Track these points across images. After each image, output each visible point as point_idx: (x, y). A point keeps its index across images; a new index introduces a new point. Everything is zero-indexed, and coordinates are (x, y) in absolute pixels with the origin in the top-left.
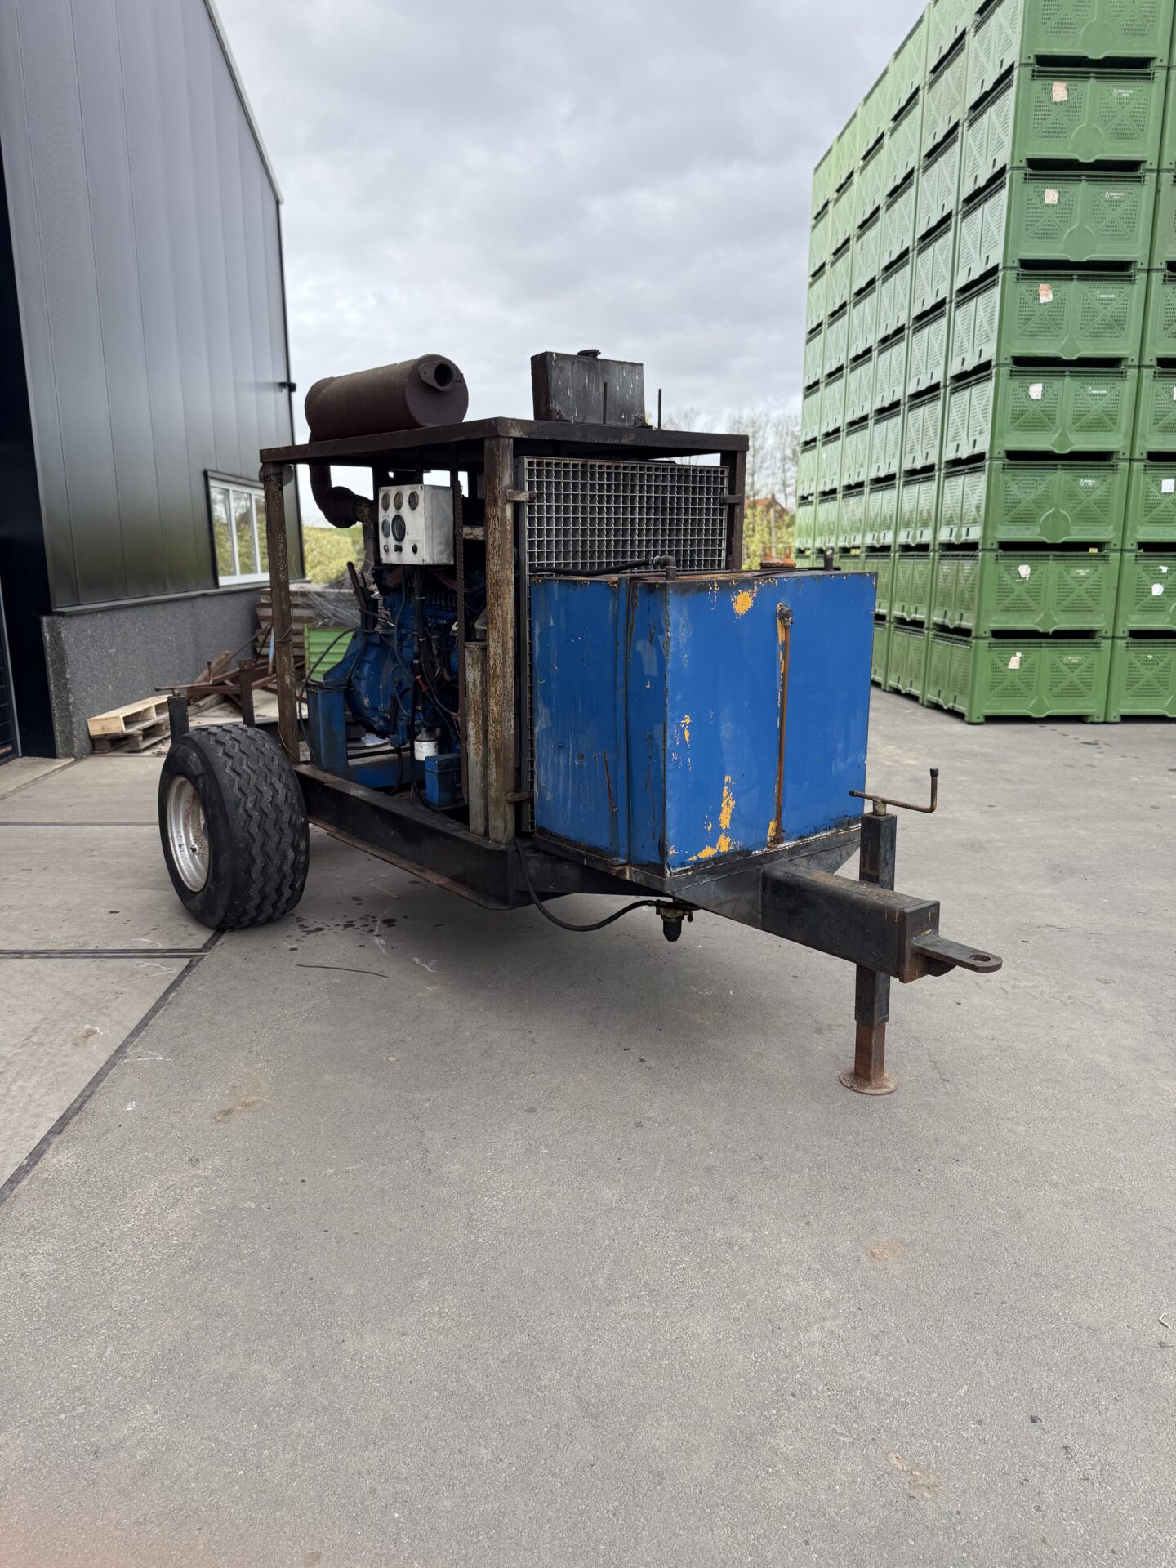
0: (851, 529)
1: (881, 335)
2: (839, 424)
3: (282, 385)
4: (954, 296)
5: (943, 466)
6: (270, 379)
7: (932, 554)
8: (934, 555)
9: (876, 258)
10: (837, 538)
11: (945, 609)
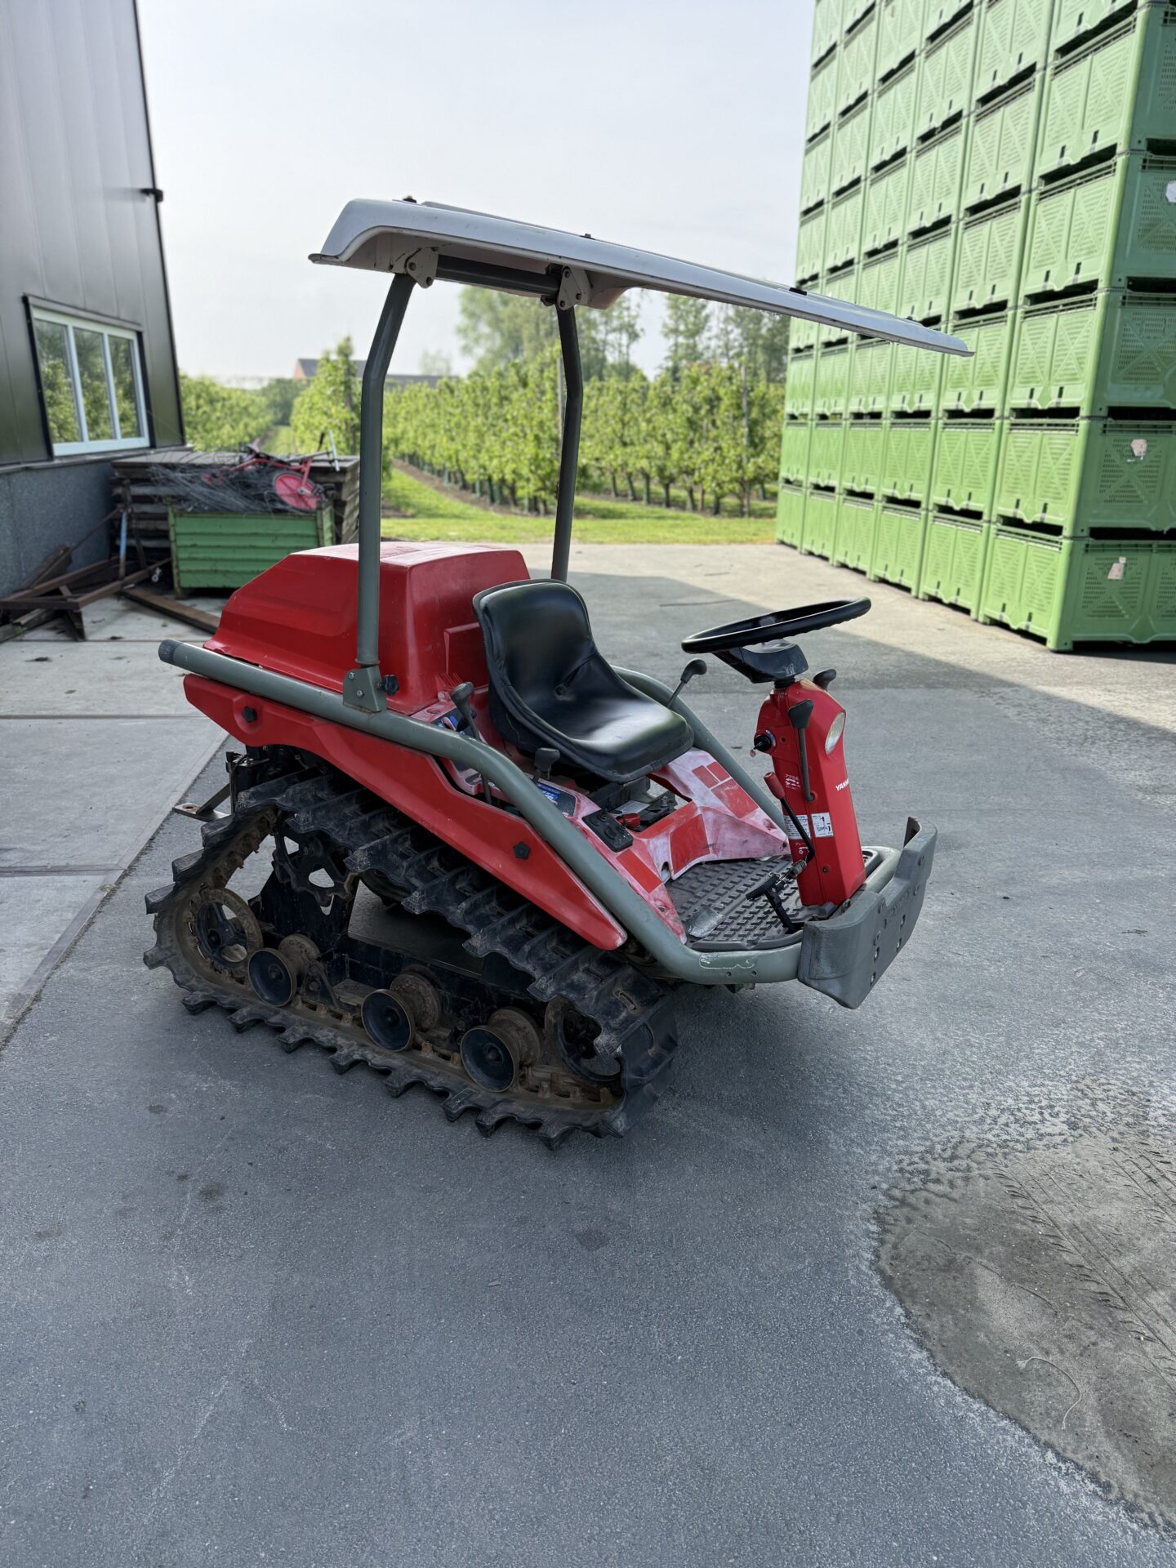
0: (869, 390)
1: (923, 129)
2: (853, 254)
3: (146, 192)
4: (1050, 59)
5: (1020, 302)
6: (127, 184)
7: (998, 422)
8: (1002, 424)
9: (918, 25)
10: (848, 400)
11: (1018, 496)
